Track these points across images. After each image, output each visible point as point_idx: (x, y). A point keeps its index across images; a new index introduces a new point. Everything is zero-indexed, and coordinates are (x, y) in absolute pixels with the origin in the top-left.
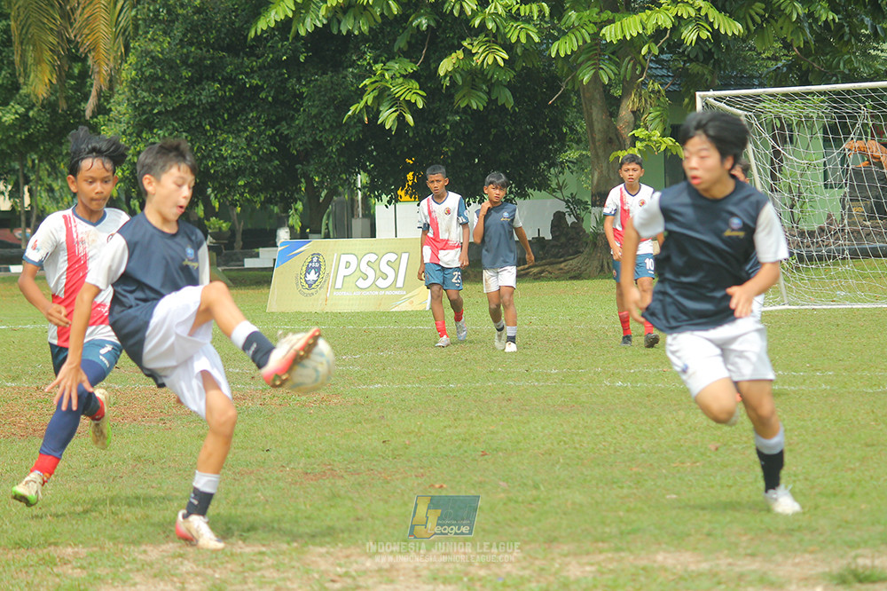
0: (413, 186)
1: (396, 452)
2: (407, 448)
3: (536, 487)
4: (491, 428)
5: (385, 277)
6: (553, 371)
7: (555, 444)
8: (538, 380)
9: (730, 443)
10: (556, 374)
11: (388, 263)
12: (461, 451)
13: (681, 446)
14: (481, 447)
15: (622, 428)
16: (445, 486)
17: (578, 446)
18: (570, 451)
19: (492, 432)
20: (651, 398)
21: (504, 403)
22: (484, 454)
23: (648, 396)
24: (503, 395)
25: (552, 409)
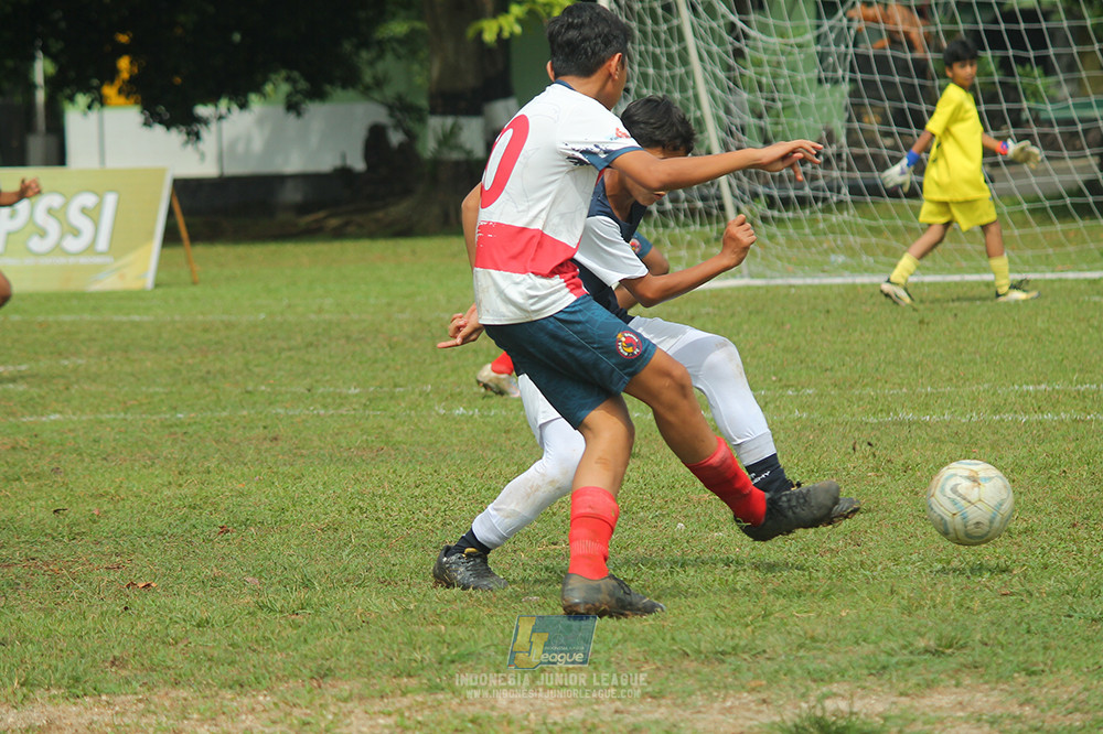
0: (132, 80)
1: (76, 530)
2: (95, 522)
3: (307, 584)
4: (239, 487)
5: (76, 233)
6: (353, 391)
7: (345, 513)
8: (325, 406)
9: (634, 509)
10: (356, 395)
11: (84, 211)
12: (187, 526)
13: (554, 514)
14: (220, 519)
15: (457, 484)
16: (153, 585)
17: (382, 516)
18: (370, 523)
19: (241, 494)
20: (512, 435)
21: (267, 445)
22: (224, 531)
23: (507, 432)
24: (266, 431)
25: (345, 454)
